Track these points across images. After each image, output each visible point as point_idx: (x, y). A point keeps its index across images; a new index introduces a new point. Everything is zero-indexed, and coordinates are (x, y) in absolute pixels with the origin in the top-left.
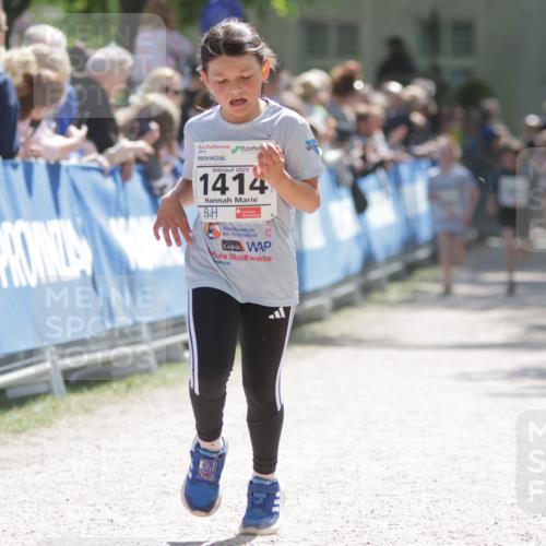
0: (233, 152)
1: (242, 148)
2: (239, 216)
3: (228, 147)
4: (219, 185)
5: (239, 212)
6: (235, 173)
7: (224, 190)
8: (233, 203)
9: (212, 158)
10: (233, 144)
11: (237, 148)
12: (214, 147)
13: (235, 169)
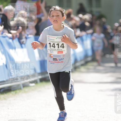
1: (58, 38)
2: (58, 53)
3: (55, 37)
5: (58, 52)
8: (57, 50)
10: (56, 37)
11: (57, 38)
13: (57, 42)
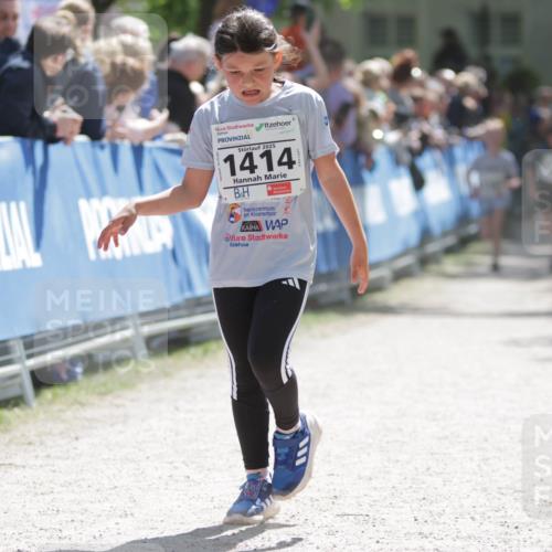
0: (258, 129)
1: (266, 125)
2: (270, 193)
3: (252, 125)
4: (247, 164)
5: (270, 188)
6: (262, 151)
7: (252, 168)
8: (264, 181)
9: (235, 138)
10: (257, 122)
11: (261, 125)
12: (236, 127)
13: (262, 146)
